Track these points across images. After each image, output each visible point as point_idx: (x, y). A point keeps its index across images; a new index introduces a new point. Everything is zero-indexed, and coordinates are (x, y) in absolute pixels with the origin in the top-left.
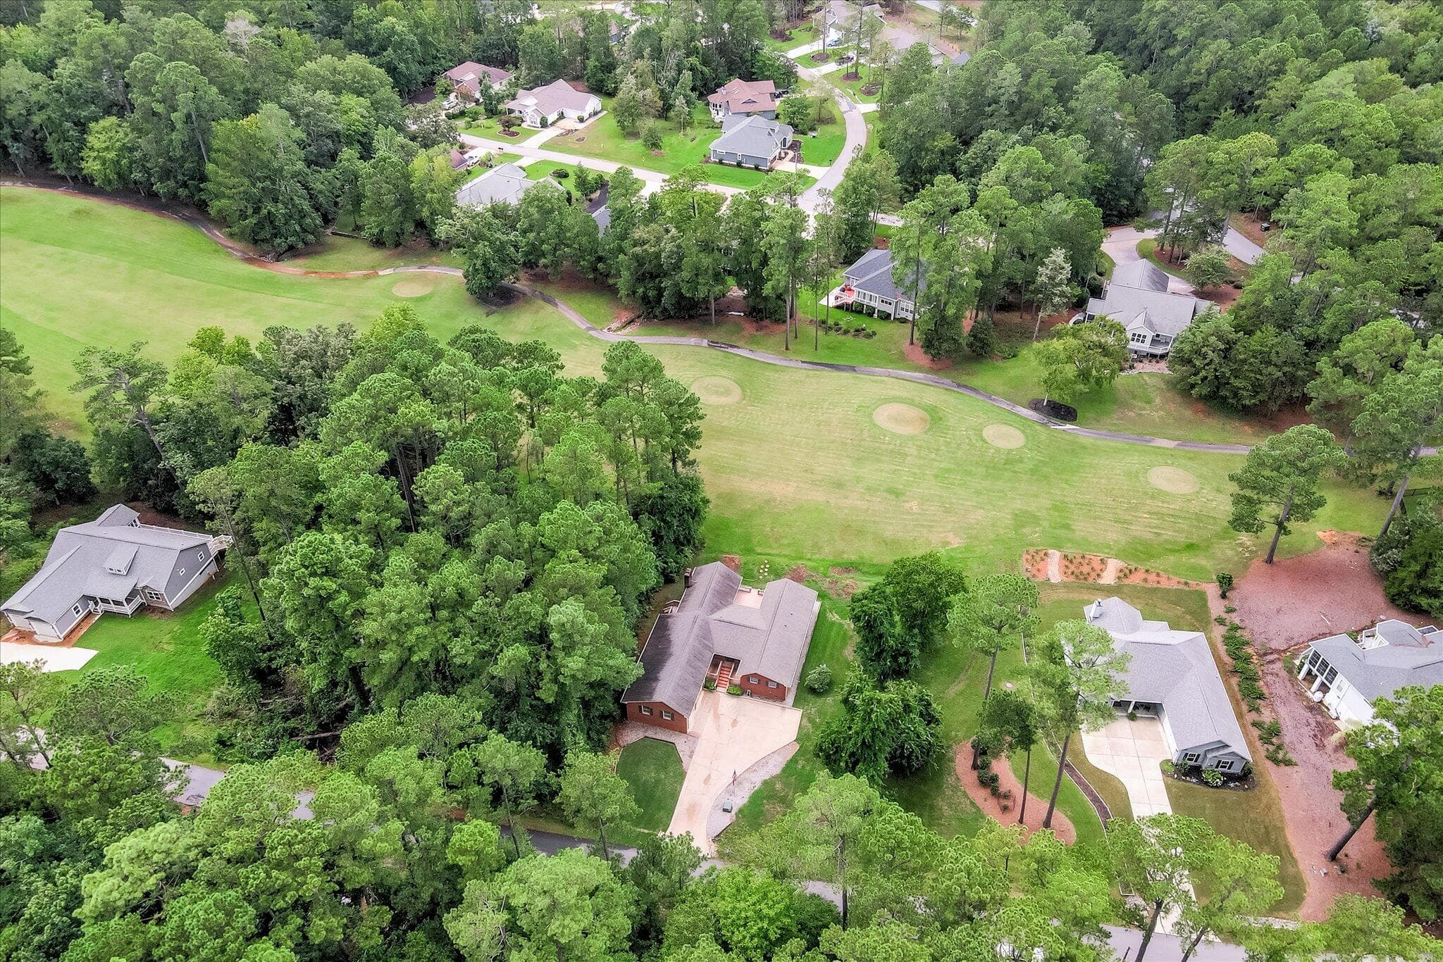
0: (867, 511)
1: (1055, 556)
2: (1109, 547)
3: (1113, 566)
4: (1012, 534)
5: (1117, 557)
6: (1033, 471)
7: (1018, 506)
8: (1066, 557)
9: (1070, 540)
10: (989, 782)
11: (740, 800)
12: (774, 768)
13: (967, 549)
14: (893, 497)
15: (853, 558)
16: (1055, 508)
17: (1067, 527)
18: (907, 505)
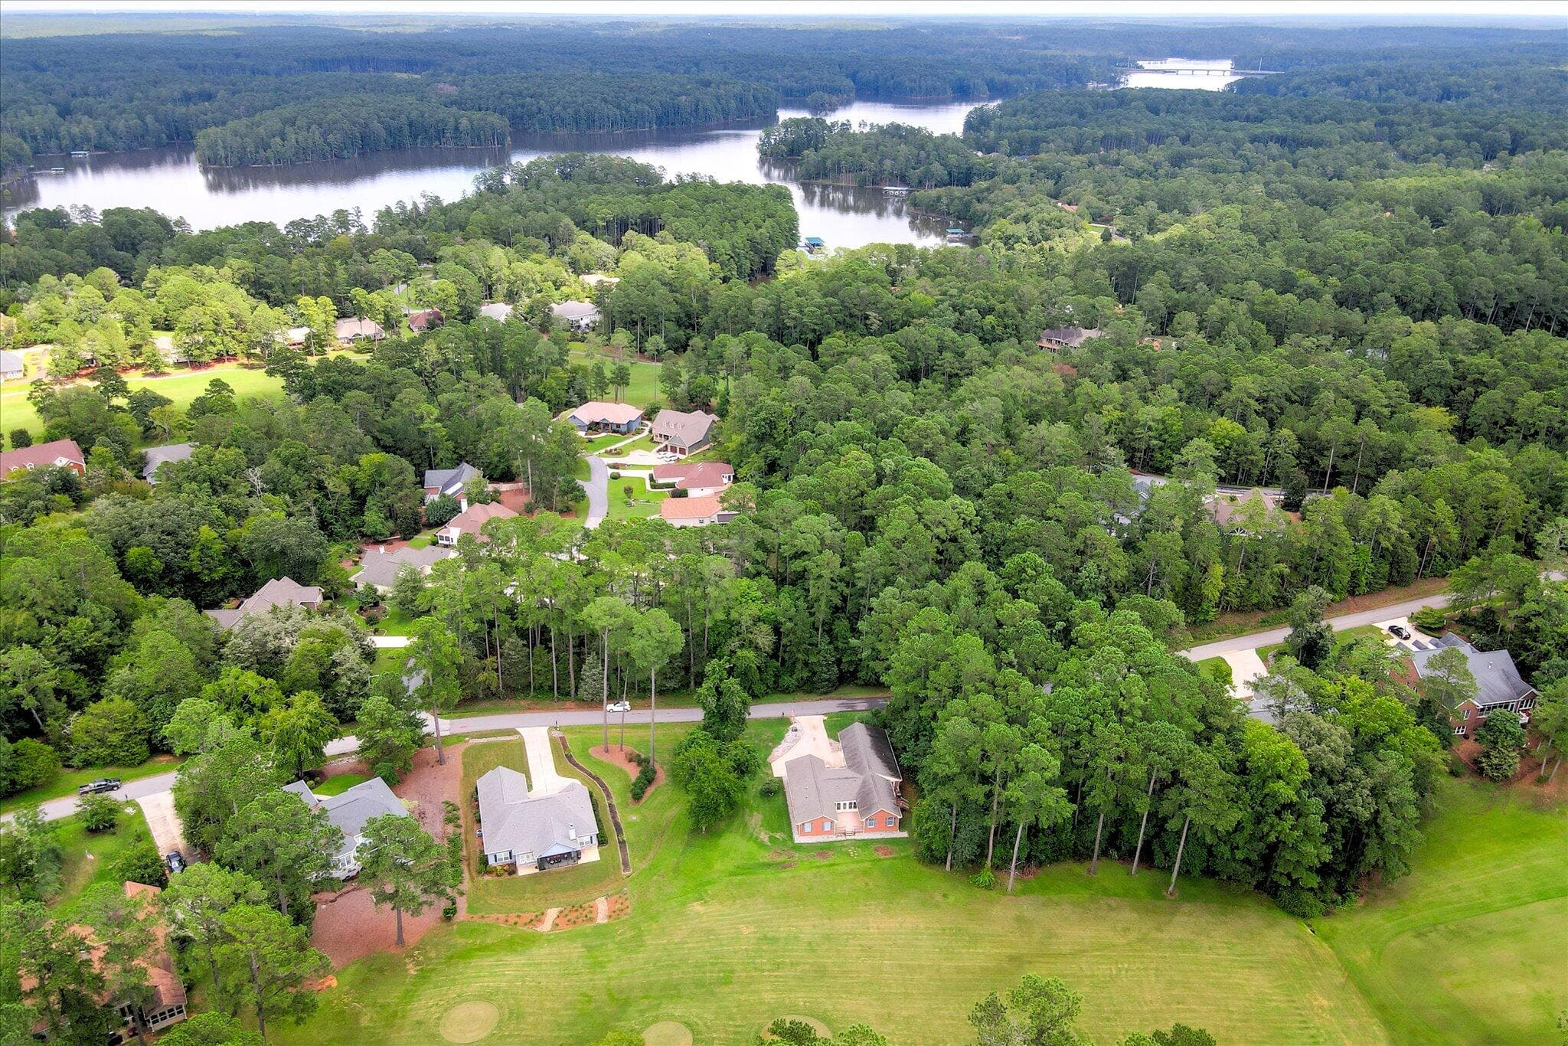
0: (789, 916)
1: (601, 918)
2: (549, 941)
3: (546, 927)
4: (643, 926)
5: (541, 934)
6: (626, 1003)
7: (640, 956)
8: (591, 920)
9: (587, 935)
10: (641, 761)
11: (789, 735)
12: (777, 751)
13: (684, 904)
14: (769, 935)
15: (783, 875)
16: (601, 965)
17: (589, 949)
18: (752, 929)
